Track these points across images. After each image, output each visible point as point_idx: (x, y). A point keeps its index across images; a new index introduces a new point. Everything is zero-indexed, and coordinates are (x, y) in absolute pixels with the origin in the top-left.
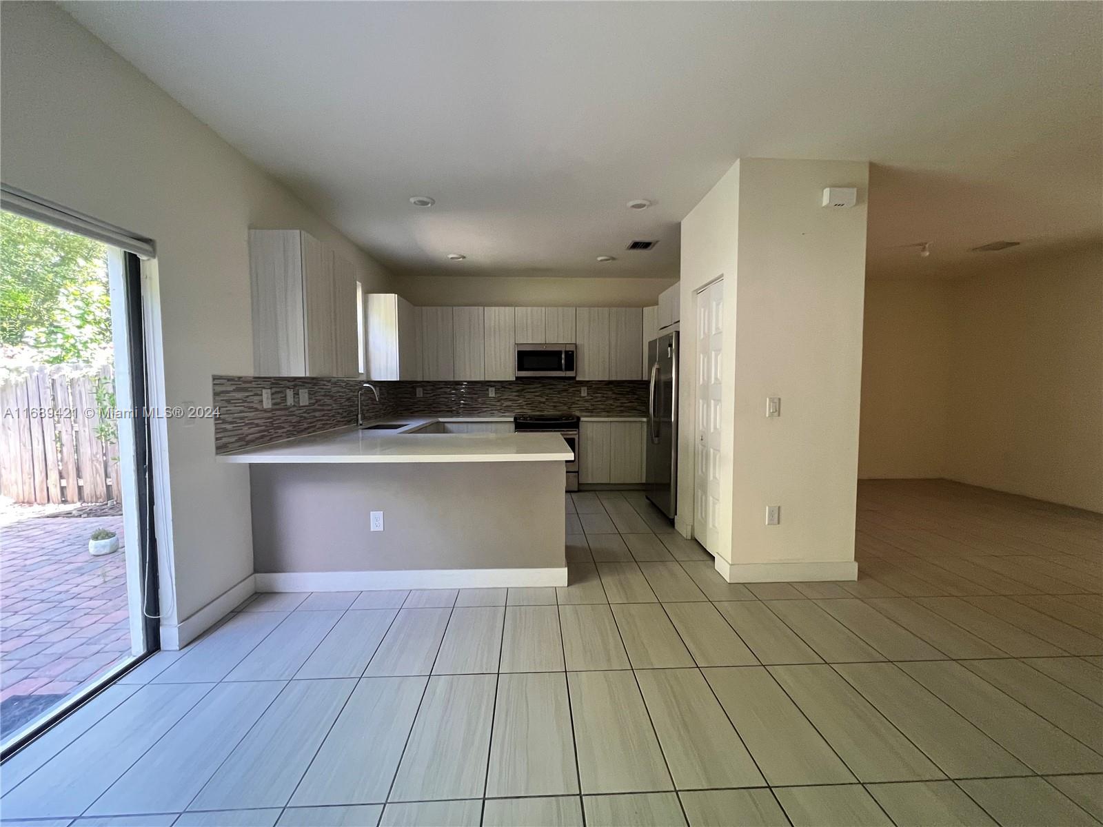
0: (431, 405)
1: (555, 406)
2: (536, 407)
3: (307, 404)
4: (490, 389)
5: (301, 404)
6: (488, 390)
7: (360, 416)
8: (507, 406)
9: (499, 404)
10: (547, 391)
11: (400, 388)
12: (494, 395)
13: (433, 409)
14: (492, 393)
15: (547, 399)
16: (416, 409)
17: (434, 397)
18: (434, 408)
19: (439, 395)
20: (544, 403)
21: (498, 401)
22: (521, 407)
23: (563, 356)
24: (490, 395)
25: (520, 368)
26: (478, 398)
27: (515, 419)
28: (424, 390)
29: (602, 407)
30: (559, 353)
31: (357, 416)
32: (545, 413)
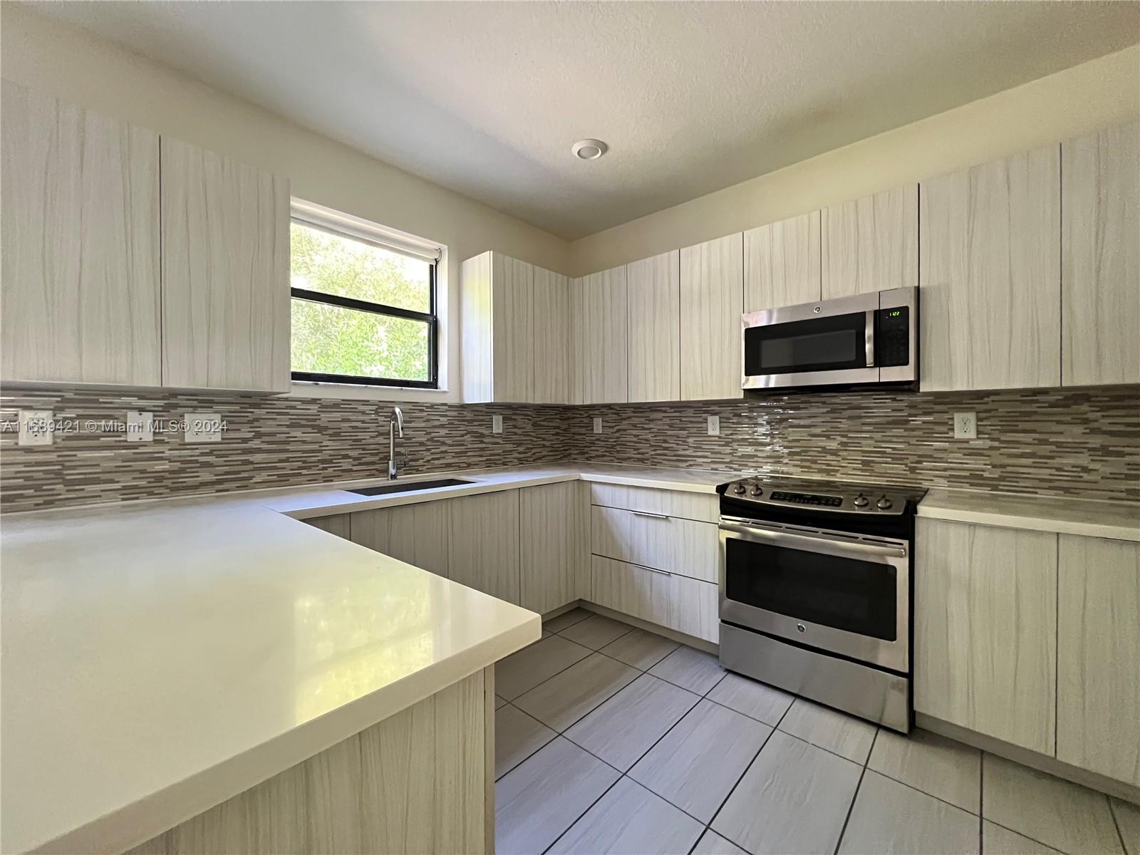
0: (613, 447)
1: (864, 463)
2: (815, 462)
3: (219, 439)
4: (710, 419)
5: (187, 440)
6: (706, 421)
7: (391, 462)
8: (743, 456)
9: (728, 450)
10: (845, 424)
11: (573, 418)
12: (717, 433)
13: (615, 454)
14: (713, 427)
15: (842, 444)
16: (593, 454)
17: (617, 434)
18: (618, 452)
19: (625, 430)
20: (834, 453)
21: (727, 444)
22: (776, 459)
23: (869, 331)
24: (710, 433)
25: (753, 368)
26: (688, 437)
27: (721, 489)
28: (603, 421)
29: (1044, 473)
30: (857, 320)
31: (388, 463)
32: (839, 478)
